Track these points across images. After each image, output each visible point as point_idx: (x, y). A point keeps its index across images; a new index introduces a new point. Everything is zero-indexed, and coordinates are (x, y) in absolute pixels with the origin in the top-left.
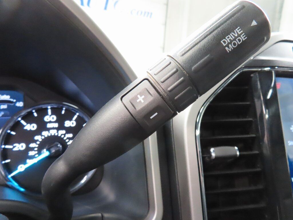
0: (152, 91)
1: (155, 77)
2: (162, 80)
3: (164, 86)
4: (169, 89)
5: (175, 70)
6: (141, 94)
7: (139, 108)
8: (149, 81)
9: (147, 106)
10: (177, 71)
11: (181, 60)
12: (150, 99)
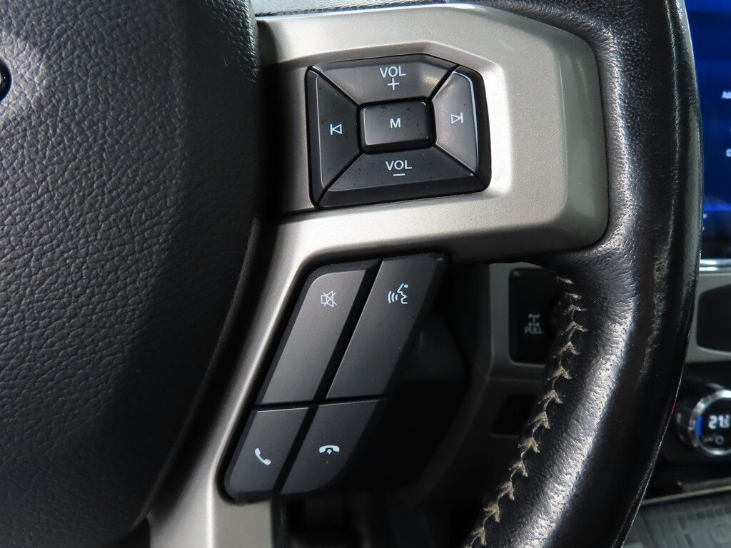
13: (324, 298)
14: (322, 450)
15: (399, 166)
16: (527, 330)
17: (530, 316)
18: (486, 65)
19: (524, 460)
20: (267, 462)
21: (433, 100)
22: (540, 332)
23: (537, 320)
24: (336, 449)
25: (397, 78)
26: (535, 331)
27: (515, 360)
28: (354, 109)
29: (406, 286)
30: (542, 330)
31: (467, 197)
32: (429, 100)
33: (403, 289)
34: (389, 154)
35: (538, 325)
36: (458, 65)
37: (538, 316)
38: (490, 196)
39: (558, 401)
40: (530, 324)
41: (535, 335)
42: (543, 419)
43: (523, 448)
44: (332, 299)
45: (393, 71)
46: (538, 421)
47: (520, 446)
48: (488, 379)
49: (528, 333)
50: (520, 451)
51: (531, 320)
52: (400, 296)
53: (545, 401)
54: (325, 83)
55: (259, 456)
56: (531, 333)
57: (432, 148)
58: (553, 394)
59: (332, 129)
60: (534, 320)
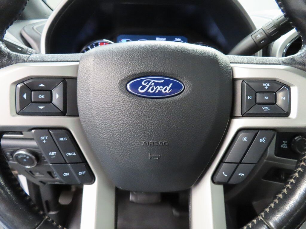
0: (263, 33)
1: (265, 28)
2: (268, 29)
3: (268, 31)
4: (270, 32)
5: (273, 25)
6: (259, 34)
7: (258, 39)
8: (263, 30)
9: (261, 38)
10: (273, 26)
11: (276, 21)
12: (262, 36)
13: (244, 139)
14: (240, 174)
15: (266, 108)
16: (282, 146)
17: (284, 142)
18: (293, 85)
19: (290, 184)
20: (226, 176)
21: (277, 93)
22: (286, 147)
23: (286, 143)
24: (243, 175)
25: (268, 87)
26: (285, 147)
27: (277, 156)
28: (255, 93)
29: (265, 138)
30: (287, 147)
31: (283, 118)
32: (275, 93)
33: (264, 139)
34: (263, 105)
35: (286, 145)
36: (284, 84)
37: (286, 142)
38: (290, 119)
39: (302, 171)
40: (283, 145)
41: (284, 148)
42: (297, 175)
43: (289, 182)
44: (246, 139)
45: (267, 85)
46: (295, 175)
47: (288, 181)
48: (265, 160)
49: (282, 147)
50: (288, 182)
51: (284, 143)
52: (263, 140)
53: (297, 170)
54: (248, 86)
55: (224, 174)
56: (283, 147)
57: (275, 105)
58: (300, 169)
59: (249, 98)
60: (285, 143)
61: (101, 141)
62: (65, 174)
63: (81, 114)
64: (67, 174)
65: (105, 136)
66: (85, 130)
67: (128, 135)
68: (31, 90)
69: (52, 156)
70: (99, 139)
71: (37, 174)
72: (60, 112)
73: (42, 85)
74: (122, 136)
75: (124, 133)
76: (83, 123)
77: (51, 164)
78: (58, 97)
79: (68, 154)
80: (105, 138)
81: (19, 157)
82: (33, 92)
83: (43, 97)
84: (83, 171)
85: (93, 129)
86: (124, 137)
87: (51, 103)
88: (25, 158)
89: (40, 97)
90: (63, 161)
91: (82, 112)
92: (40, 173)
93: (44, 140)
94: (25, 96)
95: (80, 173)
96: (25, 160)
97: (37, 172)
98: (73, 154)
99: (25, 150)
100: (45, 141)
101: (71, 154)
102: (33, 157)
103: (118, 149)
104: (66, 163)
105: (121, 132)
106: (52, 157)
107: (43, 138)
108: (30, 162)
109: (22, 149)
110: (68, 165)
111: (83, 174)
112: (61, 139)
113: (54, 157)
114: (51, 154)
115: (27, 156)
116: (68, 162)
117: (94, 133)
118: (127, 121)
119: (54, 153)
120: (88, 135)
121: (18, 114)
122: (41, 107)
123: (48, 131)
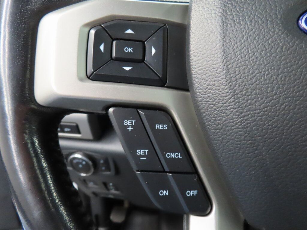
61: (237, 132)
62: (161, 193)
63: (197, 80)
64: (166, 193)
65: (248, 123)
66: (203, 110)
67: (301, 121)
68: (112, 38)
69: (141, 156)
70: (233, 128)
71: (91, 184)
72: (158, 78)
73: (129, 31)
74: (287, 124)
75: (291, 118)
76: (201, 97)
77: (138, 171)
78: (155, 53)
79: (168, 155)
80: (247, 127)
81: (75, 161)
82: (115, 42)
83: (130, 50)
84: (194, 190)
85: (222, 108)
86: (291, 126)
87: (143, 63)
88: (81, 163)
89: (126, 50)
90: (159, 168)
91: (199, 76)
92: (95, 183)
93: (128, 126)
94: (102, 47)
95: (189, 193)
96: (80, 166)
97: (91, 181)
98: (177, 155)
99: (81, 153)
100: (130, 129)
101: (173, 155)
102: (90, 163)
103: (274, 150)
104: (164, 172)
105: (284, 114)
106: (141, 158)
107: (127, 123)
108: (86, 169)
109: (78, 153)
110: (167, 175)
111: (193, 195)
112: (158, 127)
113: (145, 158)
114: (140, 152)
115: (83, 160)
116: (167, 169)
117: (223, 117)
118: (299, 91)
119: (145, 152)
120: (210, 121)
121: (89, 78)
122: (127, 69)
123: (136, 110)
